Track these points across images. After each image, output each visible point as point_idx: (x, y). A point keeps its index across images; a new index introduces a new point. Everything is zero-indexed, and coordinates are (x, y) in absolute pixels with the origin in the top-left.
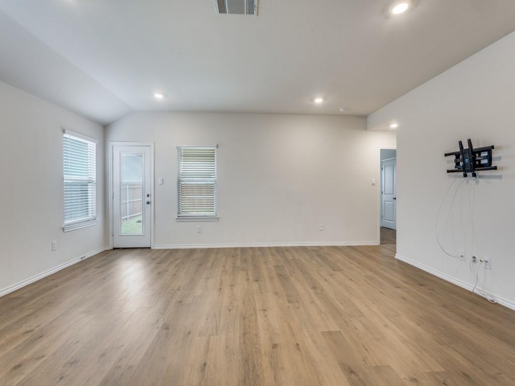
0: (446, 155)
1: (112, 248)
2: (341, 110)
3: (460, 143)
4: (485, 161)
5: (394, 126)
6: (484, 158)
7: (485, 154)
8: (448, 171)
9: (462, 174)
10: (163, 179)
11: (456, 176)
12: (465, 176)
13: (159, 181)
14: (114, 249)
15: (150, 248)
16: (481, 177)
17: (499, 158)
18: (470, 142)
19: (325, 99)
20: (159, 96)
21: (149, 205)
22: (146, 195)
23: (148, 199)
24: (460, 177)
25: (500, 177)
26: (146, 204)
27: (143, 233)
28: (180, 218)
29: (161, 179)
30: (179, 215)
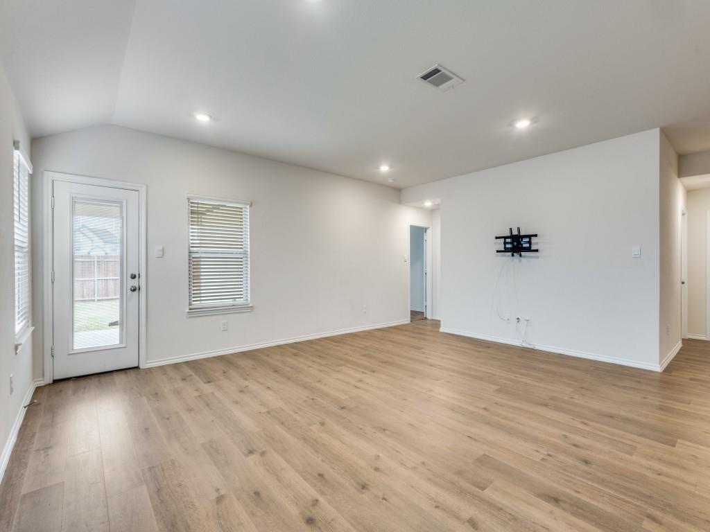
0: (497, 238)
1: (51, 382)
2: (391, 181)
3: (511, 229)
4: (527, 245)
5: (428, 204)
6: (526, 242)
7: (527, 240)
8: (498, 251)
9: (510, 254)
10: (163, 249)
11: (502, 256)
12: (513, 255)
13: (156, 250)
14: (56, 382)
15: (137, 368)
16: (525, 257)
17: (537, 244)
18: (519, 229)
19: (391, 167)
20: (202, 118)
21: (136, 293)
22: (129, 276)
23: (134, 283)
24: (509, 256)
25: (538, 257)
26: (129, 292)
27: (121, 342)
28: (194, 312)
29: (161, 248)
30: (191, 307)
